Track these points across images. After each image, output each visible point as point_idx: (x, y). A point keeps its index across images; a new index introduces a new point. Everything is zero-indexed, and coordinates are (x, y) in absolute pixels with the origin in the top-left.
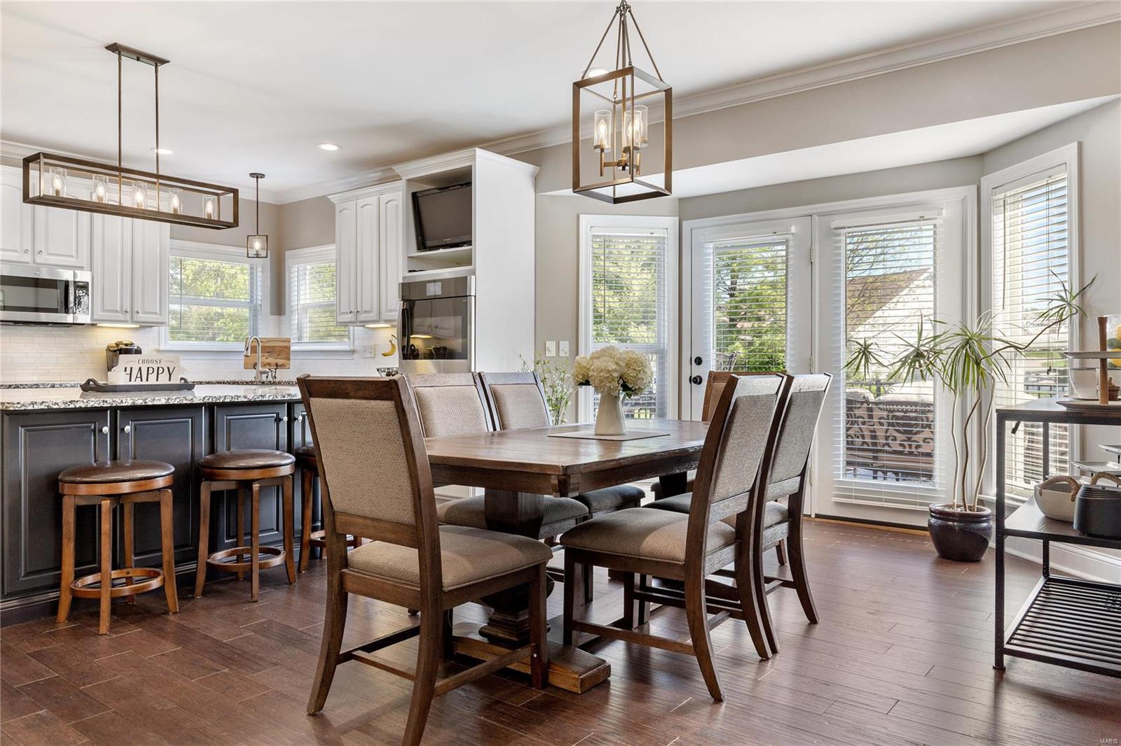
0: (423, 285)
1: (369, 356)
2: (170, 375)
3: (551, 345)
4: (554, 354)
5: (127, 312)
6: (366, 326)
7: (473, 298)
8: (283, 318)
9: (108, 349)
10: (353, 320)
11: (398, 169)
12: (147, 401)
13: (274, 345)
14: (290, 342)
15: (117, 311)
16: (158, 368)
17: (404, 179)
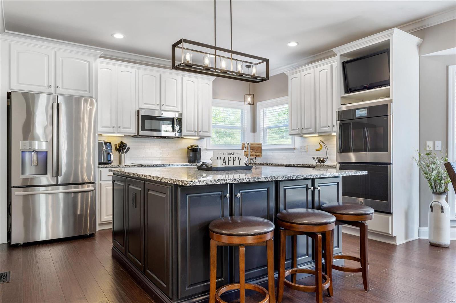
0: (353, 111)
1: (304, 151)
2: (239, 161)
3: (430, 144)
4: (431, 149)
5: (196, 131)
6: (303, 136)
7: (392, 116)
8: (256, 133)
9: (188, 148)
10: (299, 133)
11: (335, 50)
12: (256, 179)
13: (254, 146)
14: (261, 144)
15: (192, 131)
16: (233, 157)
17: (338, 55)
